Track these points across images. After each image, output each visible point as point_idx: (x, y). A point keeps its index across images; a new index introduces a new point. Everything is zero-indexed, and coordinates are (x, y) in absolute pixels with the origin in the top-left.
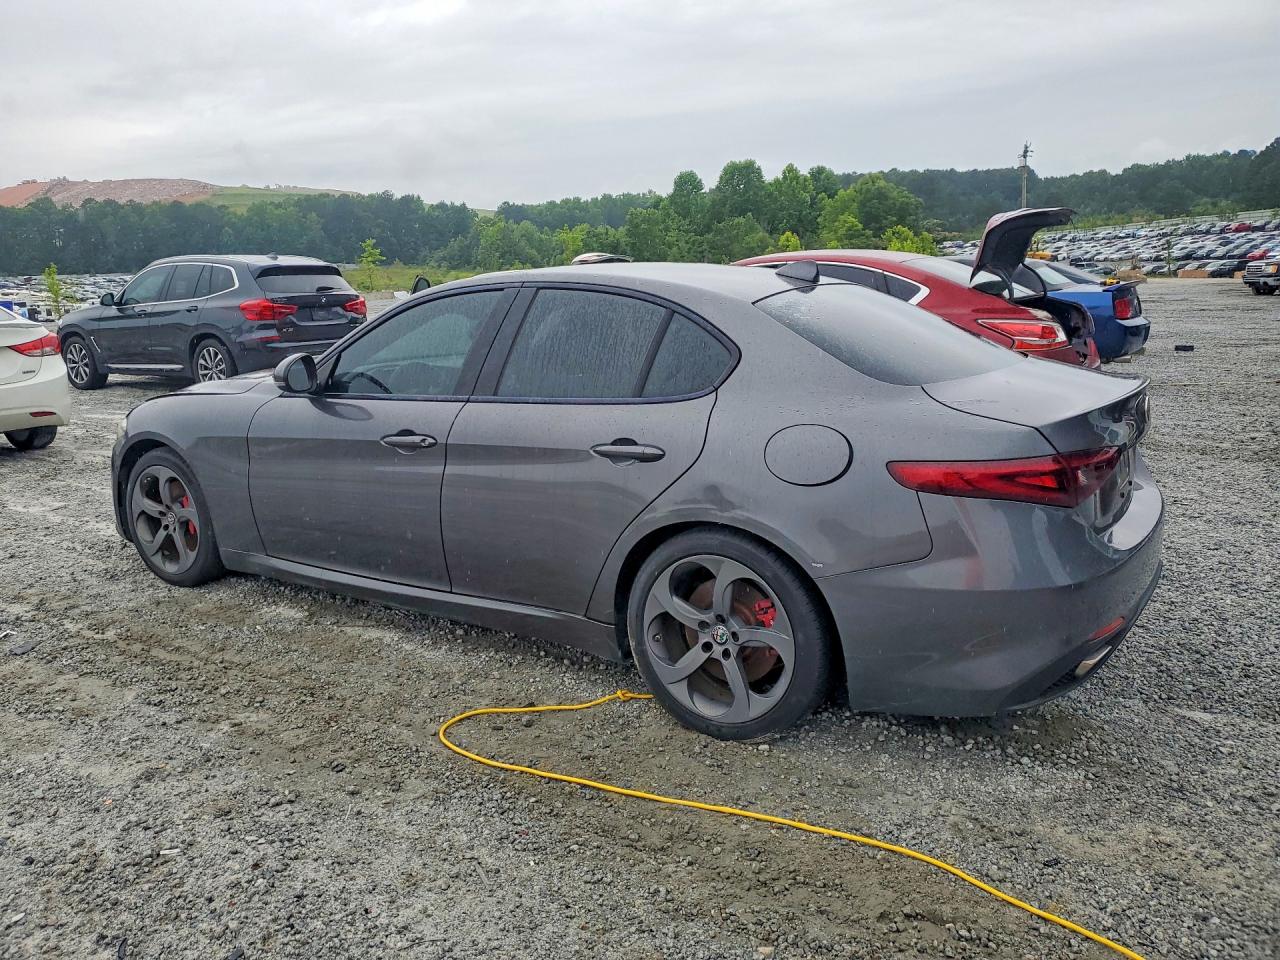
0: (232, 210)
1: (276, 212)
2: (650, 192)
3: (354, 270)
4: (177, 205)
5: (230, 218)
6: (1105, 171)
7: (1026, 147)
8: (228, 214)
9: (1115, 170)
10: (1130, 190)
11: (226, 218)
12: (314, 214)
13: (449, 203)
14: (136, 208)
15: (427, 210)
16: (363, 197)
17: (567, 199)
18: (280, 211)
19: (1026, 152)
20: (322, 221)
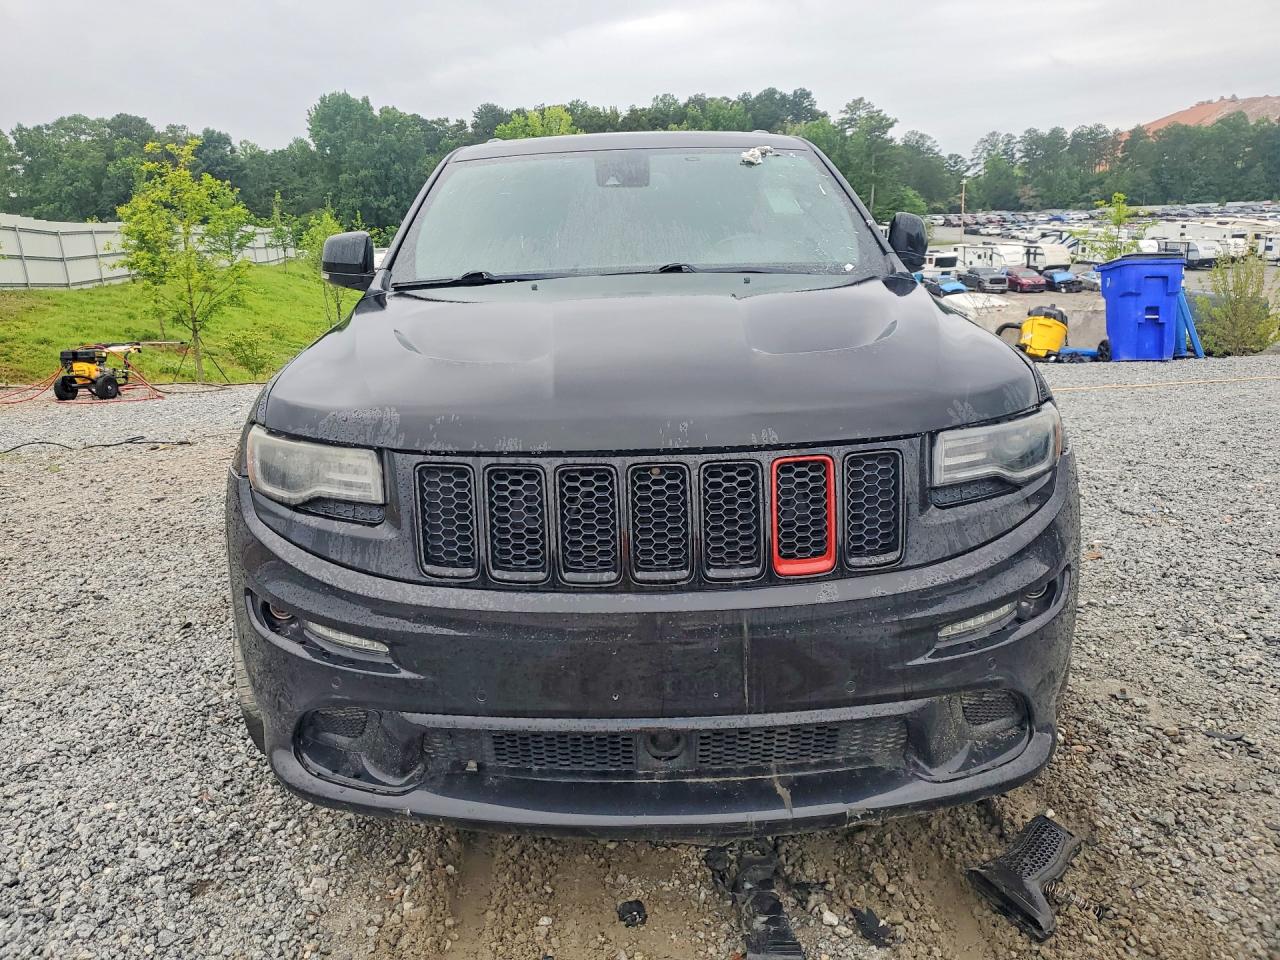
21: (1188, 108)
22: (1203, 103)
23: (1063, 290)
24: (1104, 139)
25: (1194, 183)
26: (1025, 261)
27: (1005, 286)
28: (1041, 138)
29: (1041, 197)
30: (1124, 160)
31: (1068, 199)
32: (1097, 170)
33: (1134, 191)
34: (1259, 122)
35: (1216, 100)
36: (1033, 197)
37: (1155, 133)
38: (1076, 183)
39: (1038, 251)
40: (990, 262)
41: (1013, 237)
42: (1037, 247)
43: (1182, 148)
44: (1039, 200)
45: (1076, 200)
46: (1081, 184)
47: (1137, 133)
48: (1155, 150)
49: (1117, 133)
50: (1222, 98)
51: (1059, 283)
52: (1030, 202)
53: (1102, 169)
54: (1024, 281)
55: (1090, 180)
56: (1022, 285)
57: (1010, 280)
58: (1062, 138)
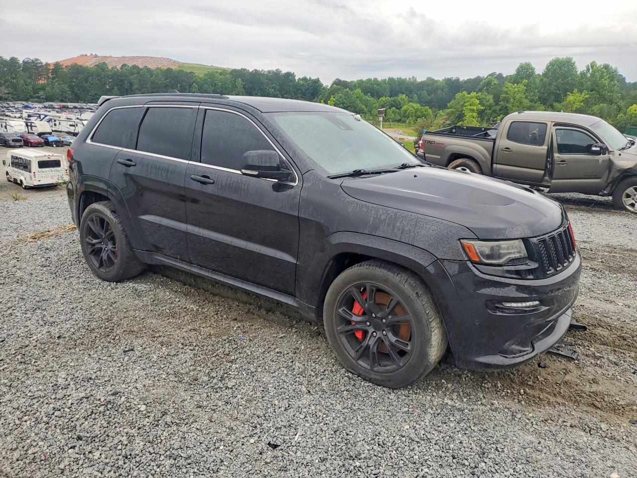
1: (220, 77)
2: (413, 77)
5: (197, 79)
8: (195, 76)
12: (240, 80)
13: (308, 78)
14: (149, 70)
17: (369, 79)
18: (222, 77)
20: (244, 83)
21: (76, 56)
22: (83, 55)
23: (55, 146)
24: (40, 67)
25: (90, 94)
26: (27, 130)
27: (22, 143)
28: (5, 61)
29: (12, 93)
30: (53, 79)
31: (28, 96)
32: (40, 82)
33: (62, 95)
34: (113, 68)
35: (89, 55)
36: (6, 93)
37: (66, 67)
38: (30, 88)
39: (33, 124)
40: (5, 130)
41: (7, 116)
42: (31, 123)
43: (81, 76)
44: (11, 96)
45: (32, 97)
46: (33, 88)
47: (57, 65)
48: (68, 75)
49: (47, 64)
50: (91, 54)
51: (51, 142)
52: (6, 96)
53: (43, 82)
54: (32, 141)
55: (38, 87)
56: (31, 143)
57: (24, 140)
58: (18, 63)
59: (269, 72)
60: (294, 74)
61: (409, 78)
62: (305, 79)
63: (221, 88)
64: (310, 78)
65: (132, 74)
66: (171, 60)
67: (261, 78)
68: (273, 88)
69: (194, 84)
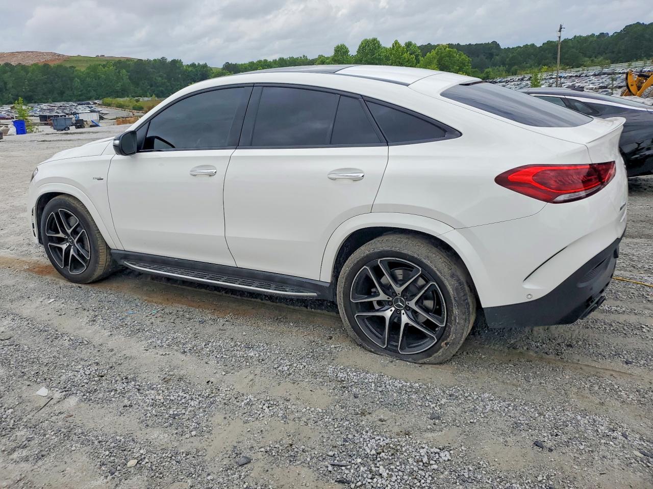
0: (77, 68)
1: (103, 69)
2: (304, 56)
3: (148, 101)
4: (46, 66)
5: (78, 73)
6: (534, 44)
7: (561, 26)
8: (76, 71)
9: (539, 44)
10: (549, 54)
11: (75, 73)
12: (124, 71)
13: (197, 64)
14: (24, 68)
15: (185, 67)
16: (150, 61)
18: (106, 69)
19: (561, 28)
20: (129, 74)
59: (155, 60)
60: (180, 60)
61: (301, 57)
62: (193, 65)
63: (105, 80)
64: (199, 64)
65: (5, 72)
66: (55, 54)
67: (147, 68)
68: (160, 76)
69: (76, 79)
